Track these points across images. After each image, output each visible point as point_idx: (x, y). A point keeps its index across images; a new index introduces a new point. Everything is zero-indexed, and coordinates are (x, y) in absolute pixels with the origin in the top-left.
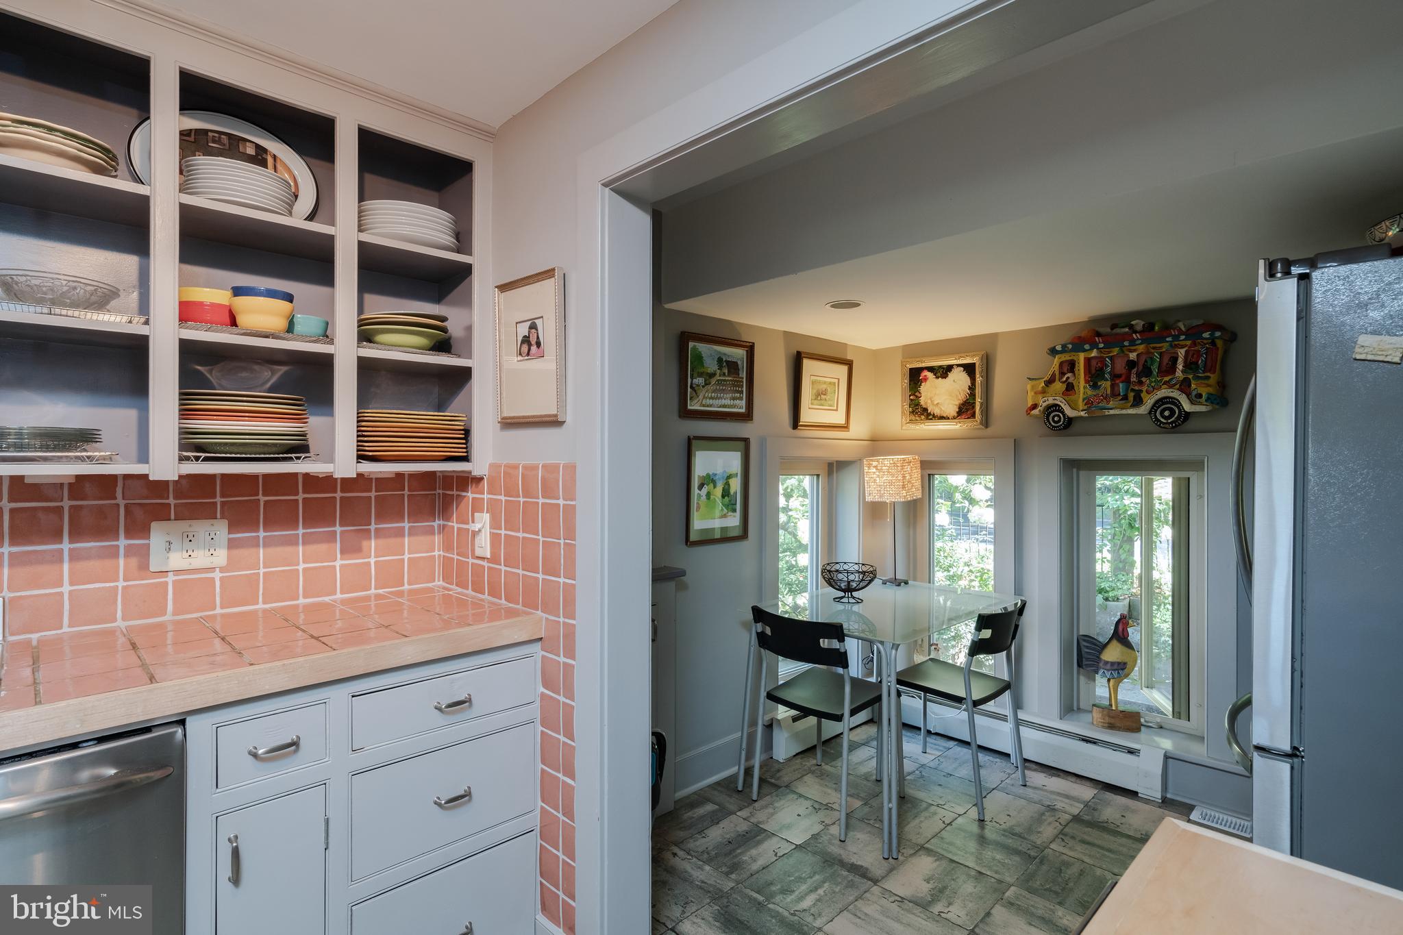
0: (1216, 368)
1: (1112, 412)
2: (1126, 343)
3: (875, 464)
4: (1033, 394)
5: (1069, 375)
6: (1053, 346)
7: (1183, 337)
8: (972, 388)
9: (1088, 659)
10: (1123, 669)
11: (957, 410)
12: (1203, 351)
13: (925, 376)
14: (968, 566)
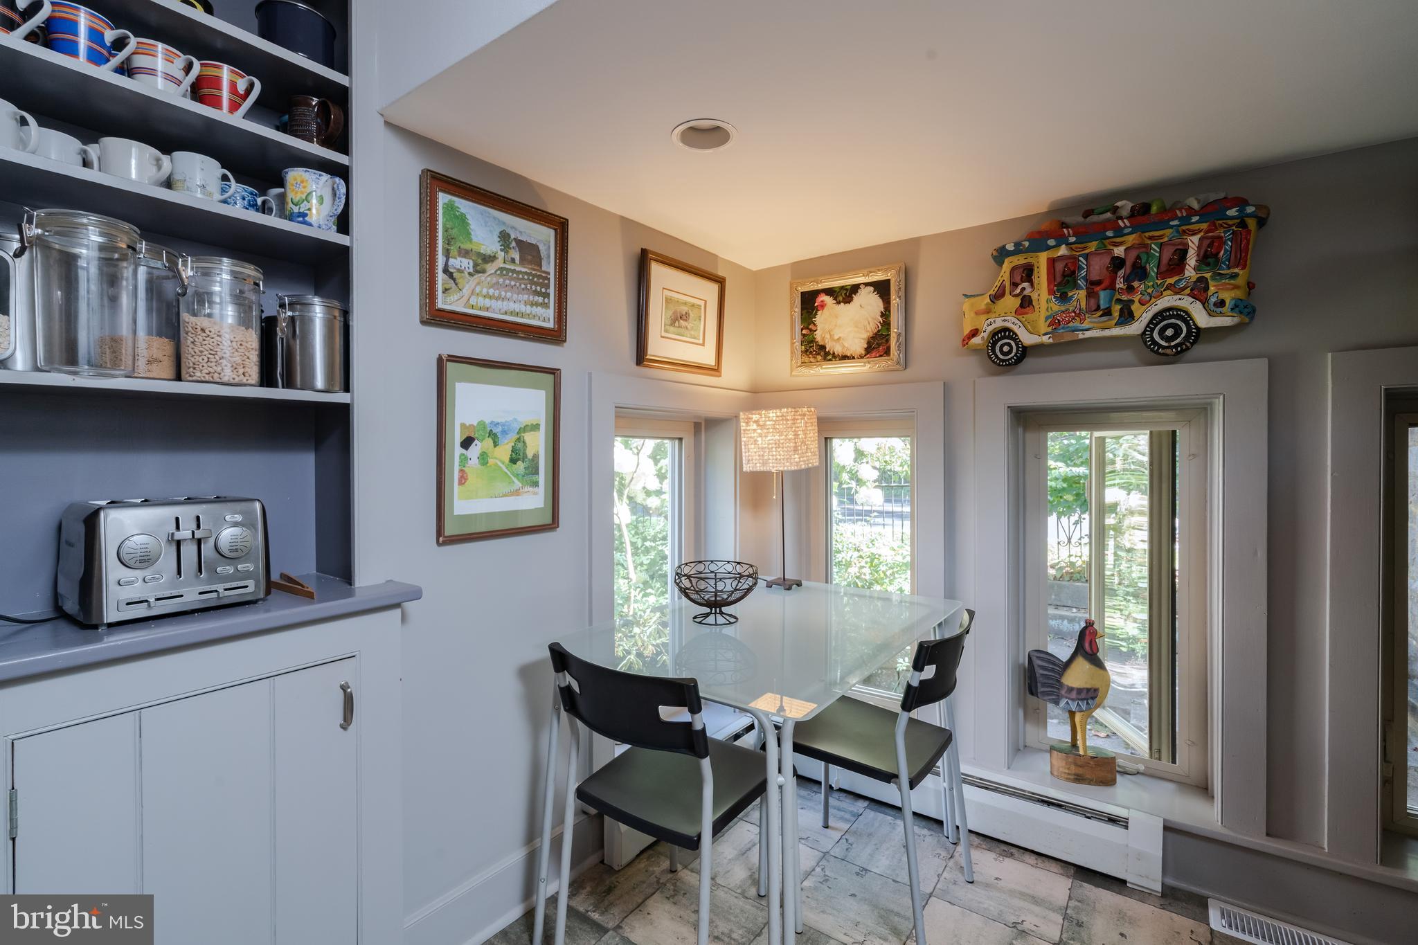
0: (1246, 261)
1: (1088, 334)
2: (1109, 234)
3: (755, 417)
4: (973, 315)
5: (1025, 285)
6: (1001, 245)
7: (1195, 219)
8: (886, 314)
9: (1044, 685)
10: (1093, 698)
11: (866, 346)
12: (1228, 235)
13: (822, 301)
14: (858, 551)
